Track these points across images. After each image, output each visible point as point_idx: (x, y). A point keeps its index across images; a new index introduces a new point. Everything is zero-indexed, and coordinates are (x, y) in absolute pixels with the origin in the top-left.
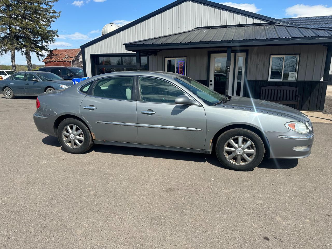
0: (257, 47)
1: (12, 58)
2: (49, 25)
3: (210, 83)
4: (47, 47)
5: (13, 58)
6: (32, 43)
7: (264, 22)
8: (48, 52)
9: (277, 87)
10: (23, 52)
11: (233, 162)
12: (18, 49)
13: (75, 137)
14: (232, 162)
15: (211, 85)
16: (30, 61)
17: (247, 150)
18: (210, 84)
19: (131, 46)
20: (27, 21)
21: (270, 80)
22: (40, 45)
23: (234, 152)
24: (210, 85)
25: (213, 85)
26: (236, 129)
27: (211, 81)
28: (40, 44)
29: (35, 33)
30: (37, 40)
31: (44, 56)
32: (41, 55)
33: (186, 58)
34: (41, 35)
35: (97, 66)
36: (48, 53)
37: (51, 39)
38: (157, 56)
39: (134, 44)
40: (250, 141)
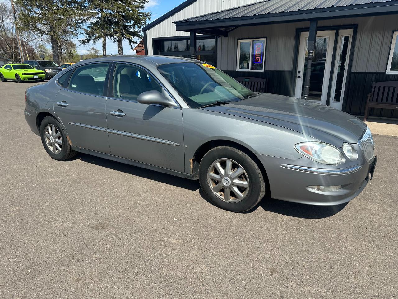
1: (103, 46)
2: (142, 7)
3: (298, 75)
4: (140, 33)
5: (104, 46)
6: (125, 29)
8: (141, 39)
10: (116, 39)
11: (221, 197)
12: (111, 36)
14: (219, 195)
15: (299, 77)
16: (122, 49)
17: (236, 181)
18: (297, 77)
19: (181, 24)
20: (120, 2)
21: (389, 71)
22: (133, 31)
23: (221, 182)
24: (298, 78)
25: (302, 79)
27: (299, 72)
28: (132, 30)
29: (127, 18)
30: (129, 25)
31: (137, 43)
32: (134, 43)
33: (265, 39)
34: (132, 19)
35: (160, 53)
36: (141, 40)
37: (144, 23)
38: (227, 38)
39: (185, 22)
40: (241, 168)
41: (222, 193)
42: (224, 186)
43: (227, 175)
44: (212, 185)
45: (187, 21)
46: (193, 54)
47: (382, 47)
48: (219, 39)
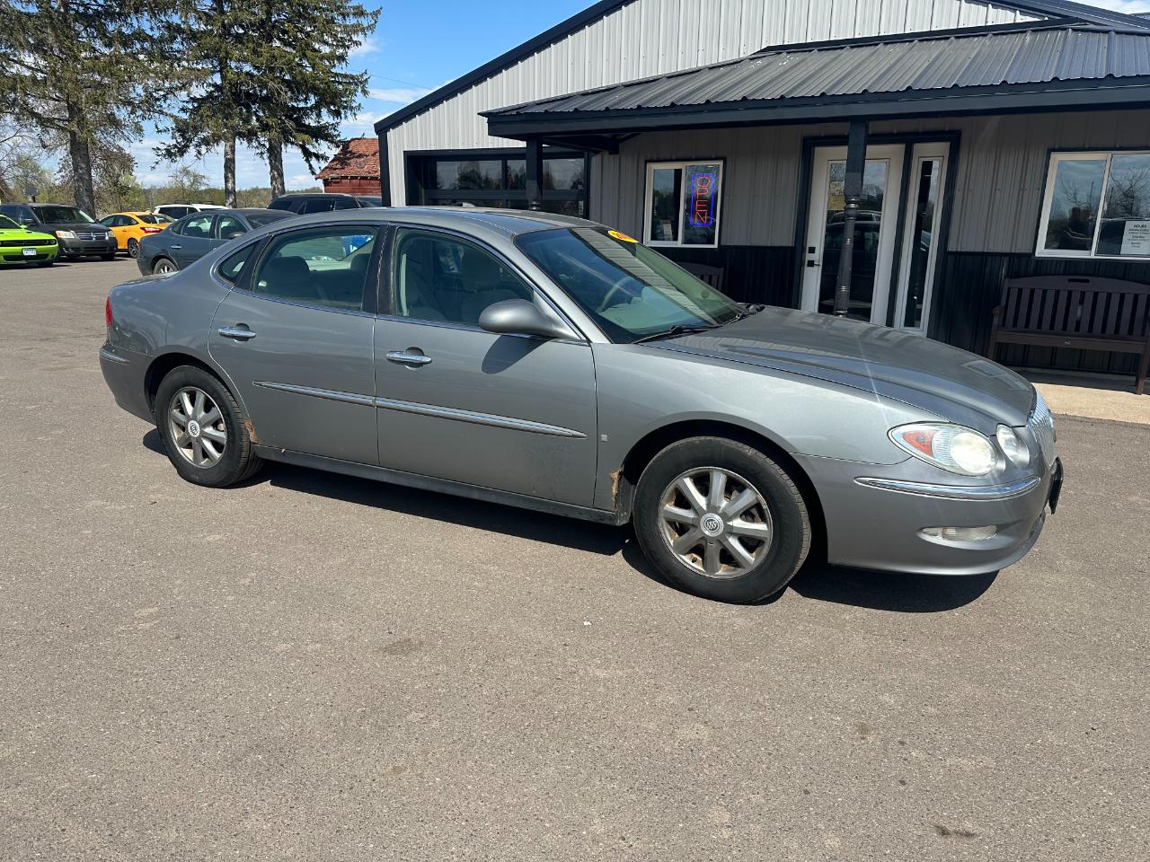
0: (997, 118)
1: (226, 166)
2: (342, 58)
3: (809, 257)
4: (335, 130)
5: (230, 166)
6: (289, 117)
7: (1029, 19)
8: (338, 147)
9: (1070, 280)
10: (264, 145)
11: (693, 565)
12: (250, 136)
13: (202, 432)
14: (690, 562)
15: (811, 264)
16: (281, 175)
17: (738, 523)
18: (806, 263)
19: (505, 120)
20: (277, 43)
21: (1041, 251)
22: (313, 124)
23: (695, 526)
24: (808, 266)
25: (820, 268)
26: (702, 438)
27: (812, 250)
28: (311, 121)
29: (299, 86)
30: (302, 108)
31: (326, 159)
32: (317, 157)
33: (721, 163)
34: (315, 90)
35: (425, 193)
36: (336, 151)
37: (346, 102)
38: (618, 156)
39: (514, 113)
40: (751, 488)
41: (695, 556)
42: (704, 538)
43: (712, 508)
44: (671, 535)
45: (522, 111)
46: (534, 200)
47: (1022, 189)
48: (595, 160)
